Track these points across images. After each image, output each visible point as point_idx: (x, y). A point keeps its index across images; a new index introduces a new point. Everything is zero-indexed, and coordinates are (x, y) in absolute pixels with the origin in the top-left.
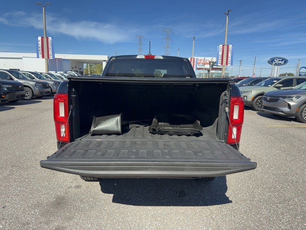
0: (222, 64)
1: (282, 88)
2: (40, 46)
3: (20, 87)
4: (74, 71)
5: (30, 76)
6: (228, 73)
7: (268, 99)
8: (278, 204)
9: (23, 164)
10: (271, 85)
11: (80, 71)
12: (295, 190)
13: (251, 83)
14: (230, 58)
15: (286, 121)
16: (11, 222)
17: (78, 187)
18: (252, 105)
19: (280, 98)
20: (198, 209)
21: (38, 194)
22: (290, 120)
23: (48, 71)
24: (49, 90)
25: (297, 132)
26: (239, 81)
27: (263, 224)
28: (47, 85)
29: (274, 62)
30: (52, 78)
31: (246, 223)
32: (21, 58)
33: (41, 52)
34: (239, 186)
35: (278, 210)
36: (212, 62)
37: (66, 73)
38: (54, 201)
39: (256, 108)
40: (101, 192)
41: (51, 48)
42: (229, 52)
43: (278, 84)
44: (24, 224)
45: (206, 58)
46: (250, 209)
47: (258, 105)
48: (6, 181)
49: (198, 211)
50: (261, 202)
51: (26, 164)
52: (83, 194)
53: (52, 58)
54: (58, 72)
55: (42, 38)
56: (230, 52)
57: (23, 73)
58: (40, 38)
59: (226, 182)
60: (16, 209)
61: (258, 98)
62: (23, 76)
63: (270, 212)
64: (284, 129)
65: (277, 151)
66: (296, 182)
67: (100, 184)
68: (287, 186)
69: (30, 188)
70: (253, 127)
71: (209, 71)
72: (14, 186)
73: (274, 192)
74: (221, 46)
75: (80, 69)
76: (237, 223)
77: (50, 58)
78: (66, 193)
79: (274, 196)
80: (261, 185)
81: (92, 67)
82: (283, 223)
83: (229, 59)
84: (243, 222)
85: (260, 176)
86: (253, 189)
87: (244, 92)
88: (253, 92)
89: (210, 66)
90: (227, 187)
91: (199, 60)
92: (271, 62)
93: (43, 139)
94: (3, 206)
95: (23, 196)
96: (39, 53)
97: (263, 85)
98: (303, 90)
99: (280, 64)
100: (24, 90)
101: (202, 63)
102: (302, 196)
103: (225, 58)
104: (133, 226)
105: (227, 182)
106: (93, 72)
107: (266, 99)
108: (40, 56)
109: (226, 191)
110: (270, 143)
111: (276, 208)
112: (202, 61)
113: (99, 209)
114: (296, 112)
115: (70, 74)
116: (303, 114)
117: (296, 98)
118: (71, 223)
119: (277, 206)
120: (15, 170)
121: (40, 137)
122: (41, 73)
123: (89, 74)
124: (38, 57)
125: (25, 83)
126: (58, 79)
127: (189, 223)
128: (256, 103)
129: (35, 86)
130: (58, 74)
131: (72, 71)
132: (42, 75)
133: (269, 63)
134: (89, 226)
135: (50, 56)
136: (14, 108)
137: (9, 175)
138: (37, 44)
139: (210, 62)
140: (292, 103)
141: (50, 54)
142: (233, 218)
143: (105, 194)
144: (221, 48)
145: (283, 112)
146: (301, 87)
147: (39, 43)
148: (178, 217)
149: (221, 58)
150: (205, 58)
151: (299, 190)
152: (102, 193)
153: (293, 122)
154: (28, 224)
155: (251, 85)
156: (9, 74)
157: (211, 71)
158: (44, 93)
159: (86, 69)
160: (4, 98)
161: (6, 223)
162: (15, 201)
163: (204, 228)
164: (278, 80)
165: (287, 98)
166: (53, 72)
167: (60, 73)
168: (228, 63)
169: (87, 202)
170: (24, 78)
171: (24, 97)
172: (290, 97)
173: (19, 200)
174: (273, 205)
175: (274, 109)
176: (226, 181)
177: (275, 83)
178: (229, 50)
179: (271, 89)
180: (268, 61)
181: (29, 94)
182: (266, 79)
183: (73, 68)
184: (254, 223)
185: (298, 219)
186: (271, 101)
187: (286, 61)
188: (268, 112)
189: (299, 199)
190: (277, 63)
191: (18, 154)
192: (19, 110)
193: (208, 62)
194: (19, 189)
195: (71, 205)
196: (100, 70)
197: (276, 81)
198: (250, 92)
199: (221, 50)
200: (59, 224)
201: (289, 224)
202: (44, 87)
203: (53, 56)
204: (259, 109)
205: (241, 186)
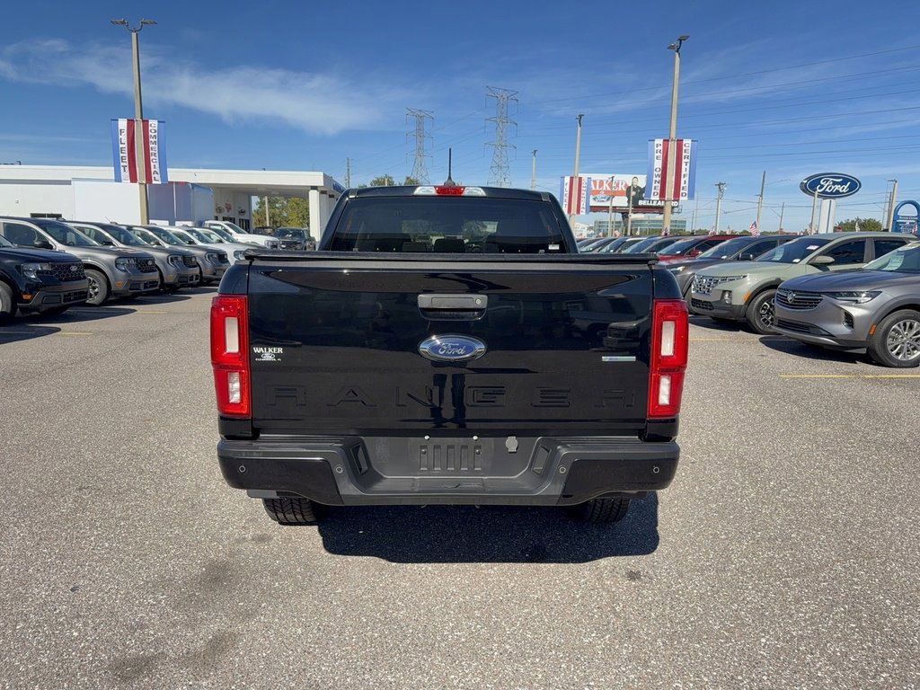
0: (662, 194)
1: (832, 268)
2: (124, 146)
3: (74, 269)
4: (224, 219)
5: (98, 237)
6: (685, 222)
7: (789, 298)
8: (789, 577)
9: (109, 484)
10: (802, 259)
11: (242, 217)
12: (839, 544)
13: (746, 251)
14: (687, 179)
15: (839, 363)
16: (100, 624)
17: (262, 539)
18: (745, 316)
19: (824, 297)
20: (577, 591)
21: (159, 557)
22: (851, 358)
23: (148, 220)
24: (155, 276)
25: (868, 392)
26: (713, 246)
27: (744, 625)
28: (150, 263)
29: (820, 188)
30: (161, 242)
31: (700, 623)
32: (68, 183)
33: (127, 164)
34: (692, 534)
35: (787, 592)
36: (634, 189)
37: (201, 224)
38: (203, 574)
39: (758, 324)
40: (323, 551)
41: (157, 152)
42: (684, 160)
43: (820, 254)
44: (132, 627)
45: (618, 177)
46: (715, 589)
47: (764, 317)
48: (70, 525)
49: (578, 596)
50: (744, 573)
51: (116, 483)
52: (277, 557)
53: (160, 183)
54: (178, 223)
55: (131, 123)
56: (686, 160)
57: (79, 229)
58: (123, 124)
59: (657, 526)
60: (106, 593)
61: (763, 296)
62: (77, 235)
63: (765, 597)
64: (833, 384)
65: (804, 444)
66: (845, 525)
67: (320, 531)
68: (819, 534)
69: (136, 542)
70: (744, 378)
71: (625, 214)
72: (92, 539)
73: (781, 549)
74: (659, 141)
75: (242, 212)
76: (678, 623)
77: (154, 182)
78: (232, 555)
79: (781, 559)
80: (749, 533)
81: (277, 205)
82: (796, 623)
83: (685, 181)
84: (692, 619)
85: (749, 510)
86: (727, 542)
87: (724, 279)
88: (748, 278)
89: (629, 202)
90: (658, 537)
91: (595, 182)
92: (811, 186)
93: (154, 417)
94: (71, 587)
95: (121, 563)
96: (122, 168)
97: (778, 259)
98: (890, 274)
99: (838, 192)
100: (85, 278)
101: (606, 192)
102: (856, 558)
103: (671, 179)
104: (411, 631)
105: (659, 525)
106: (279, 219)
107: (783, 301)
108: (125, 174)
109: (655, 549)
110: (788, 424)
111: (784, 587)
112: (606, 186)
113: (320, 592)
114: (870, 336)
115: (212, 227)
116: (889, 341)
117: (867, 296)
118: (253, 624)
119: (786, 584)
120: (88, 499)
121: (145, 411)
122: (130, 228)
123: (267, 228)
124: (118, 179)
125: (87, 256)
126: (178, 244)
127: (555, 624)
128: (758, 310)
129: (116, 264)
130: (179, 227)
131: (217, 219)
132: (131, 233)
133: (804, 191)
134: (299, 631)
135: (153, 176)
136: (59, 330)
137: (76, 510)
138: (116, 141)
139: (629, 189)
140: (856, 312)
141: (153, 170)
142: (667, 612)
143: (335, 556)
144: (661, 148)
145: (830, 336)
146: (886, 265)
147: (120, 137)
148: (526, 610)
149: (659, 179)
150: (613, 177)
151: (851, 543)
152: (327, 554)
153: (860, 366)
154: (142, 627)
155: (745, 258)
156: (38, 232)
157: (633, 216)
158: (142, 286)
159: (257, 212)
160: (28, 301)
161: (86, 624)
162: (100, 574)
163: (593, 635)
164: (821, 243)
165: (841, 296)
166: (162, 224)
167: (184, 226)
168: (681, 191)
169: (290, 575)
170: (80, 244)
171: (86, 297)
172: (850, 294)
173: (109, 571)
174: (775, 580)
175: (807, 328)
176: (657, 522)
177: (812, 251)
178: (684, 154)
179: (800, 270)
180: (802, 183)
181: (96, 290)
182: (788, 241)
183: (219, 210)
184: (722, 622)
185: (837, 613)
186: (797, 304)
187: (854, 185)
188: (790, 338)
189: (847, 564)
190: (827, 190)
191: (88, 456)
192: (72, 336)
193: (622, 188)
194: (107, 545)
195: (247, 584)
196: (300, 215)
197: (816, 247)
198: (739, 278)
199: (659, 154)
200: (221, 628)
201: (812, 624)
202: (140, 269)
203: (164, 175)
204: (767, 328)
205: (697, 535)
